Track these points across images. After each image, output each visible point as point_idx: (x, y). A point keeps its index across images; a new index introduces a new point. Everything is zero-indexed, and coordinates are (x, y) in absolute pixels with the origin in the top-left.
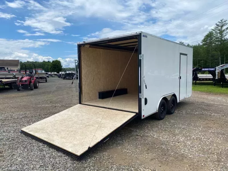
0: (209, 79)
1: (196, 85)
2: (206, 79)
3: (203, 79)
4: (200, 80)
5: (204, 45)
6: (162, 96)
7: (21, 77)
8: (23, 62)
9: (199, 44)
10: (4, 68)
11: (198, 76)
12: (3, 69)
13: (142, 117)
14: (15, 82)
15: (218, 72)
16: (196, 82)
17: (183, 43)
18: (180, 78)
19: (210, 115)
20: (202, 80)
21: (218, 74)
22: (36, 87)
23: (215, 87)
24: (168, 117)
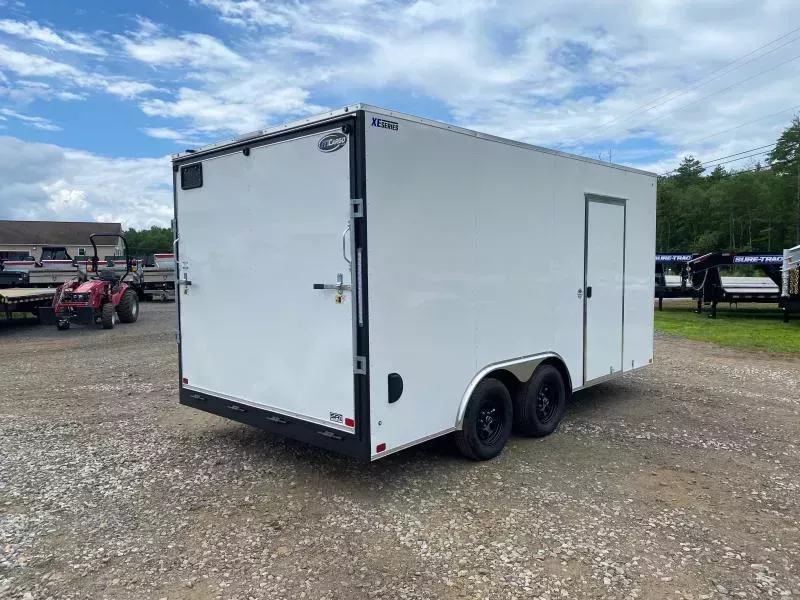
0: (767, 298)
1: (714, 317)
2: (755, 297)
3: (743, 297)
4: (730, 297)
5: (776, 168)
6: (489, 366)
7: (71, 282)
8: (137, 231)
9: (759, 167)
10: (63, 249)
11: (724, 284)
12: (59, 253)
13: (374, 453)
14: (47, 301)
15: (790, 272)
16: (714, 306)
17: (698, 163)
18: (588, 292)
19: (696, 446)
20: (736, 301)
21: (789, 280)
22: (126, 318)
23: (786, 325)
24: (520, 450)
